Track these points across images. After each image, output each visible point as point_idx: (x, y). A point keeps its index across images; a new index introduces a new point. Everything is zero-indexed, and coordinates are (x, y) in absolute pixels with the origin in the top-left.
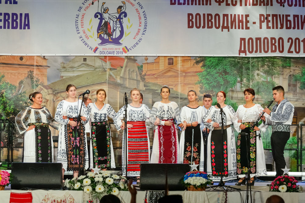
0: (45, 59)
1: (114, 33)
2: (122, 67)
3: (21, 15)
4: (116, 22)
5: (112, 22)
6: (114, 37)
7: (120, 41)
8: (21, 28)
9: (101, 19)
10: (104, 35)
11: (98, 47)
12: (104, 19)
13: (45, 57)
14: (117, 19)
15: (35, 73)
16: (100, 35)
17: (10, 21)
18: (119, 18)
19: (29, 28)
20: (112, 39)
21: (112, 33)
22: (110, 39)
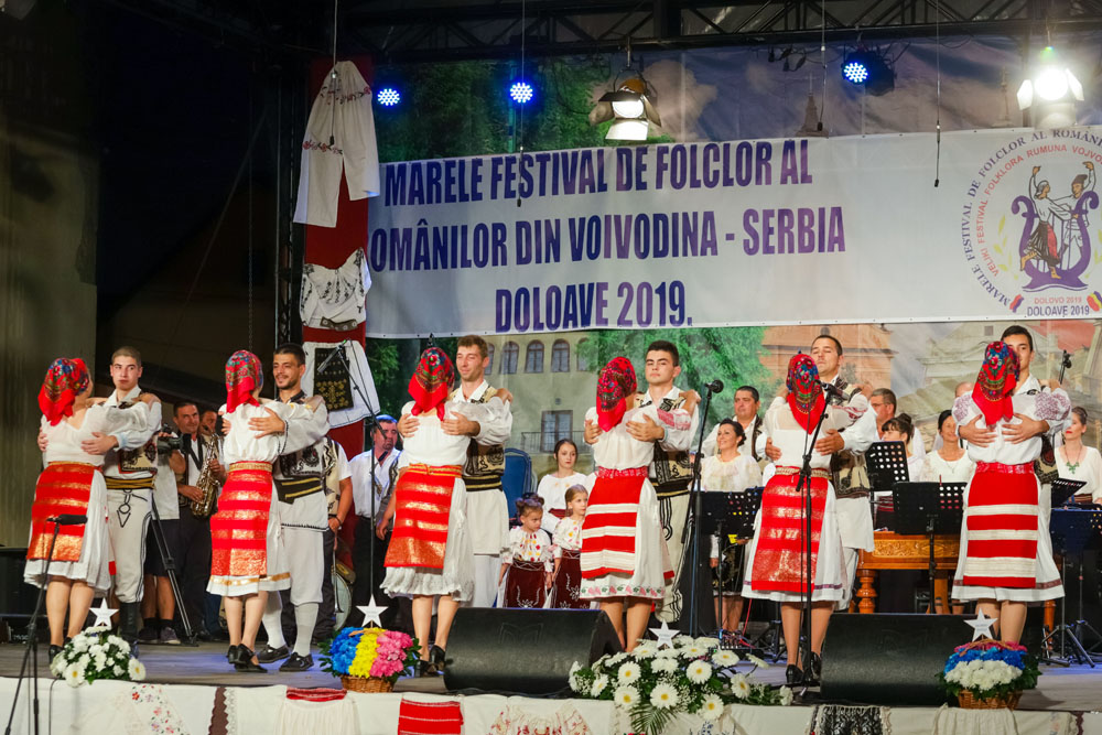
0: (885, 330)
1: (1065, 256)
2: (1087, 349)
3: (822, 211)
4: (1070, 222)
5: (1058, 223)
6: (1064, 268)
7: (1082, 277)
8: (821, 249)
9: (1031, 215)
10: (1038, 260)
11: (1024, 294)
12: (1037, 216)
13: (885, 326)
14: (1073, 213)
15: (859, 369)
16: (1028, 262)
17: (795, 230)
18: (1079, 211)
19: (842, 248)
20: (1060, 272)
21: (1058, 254)
22: (1054, 272)
